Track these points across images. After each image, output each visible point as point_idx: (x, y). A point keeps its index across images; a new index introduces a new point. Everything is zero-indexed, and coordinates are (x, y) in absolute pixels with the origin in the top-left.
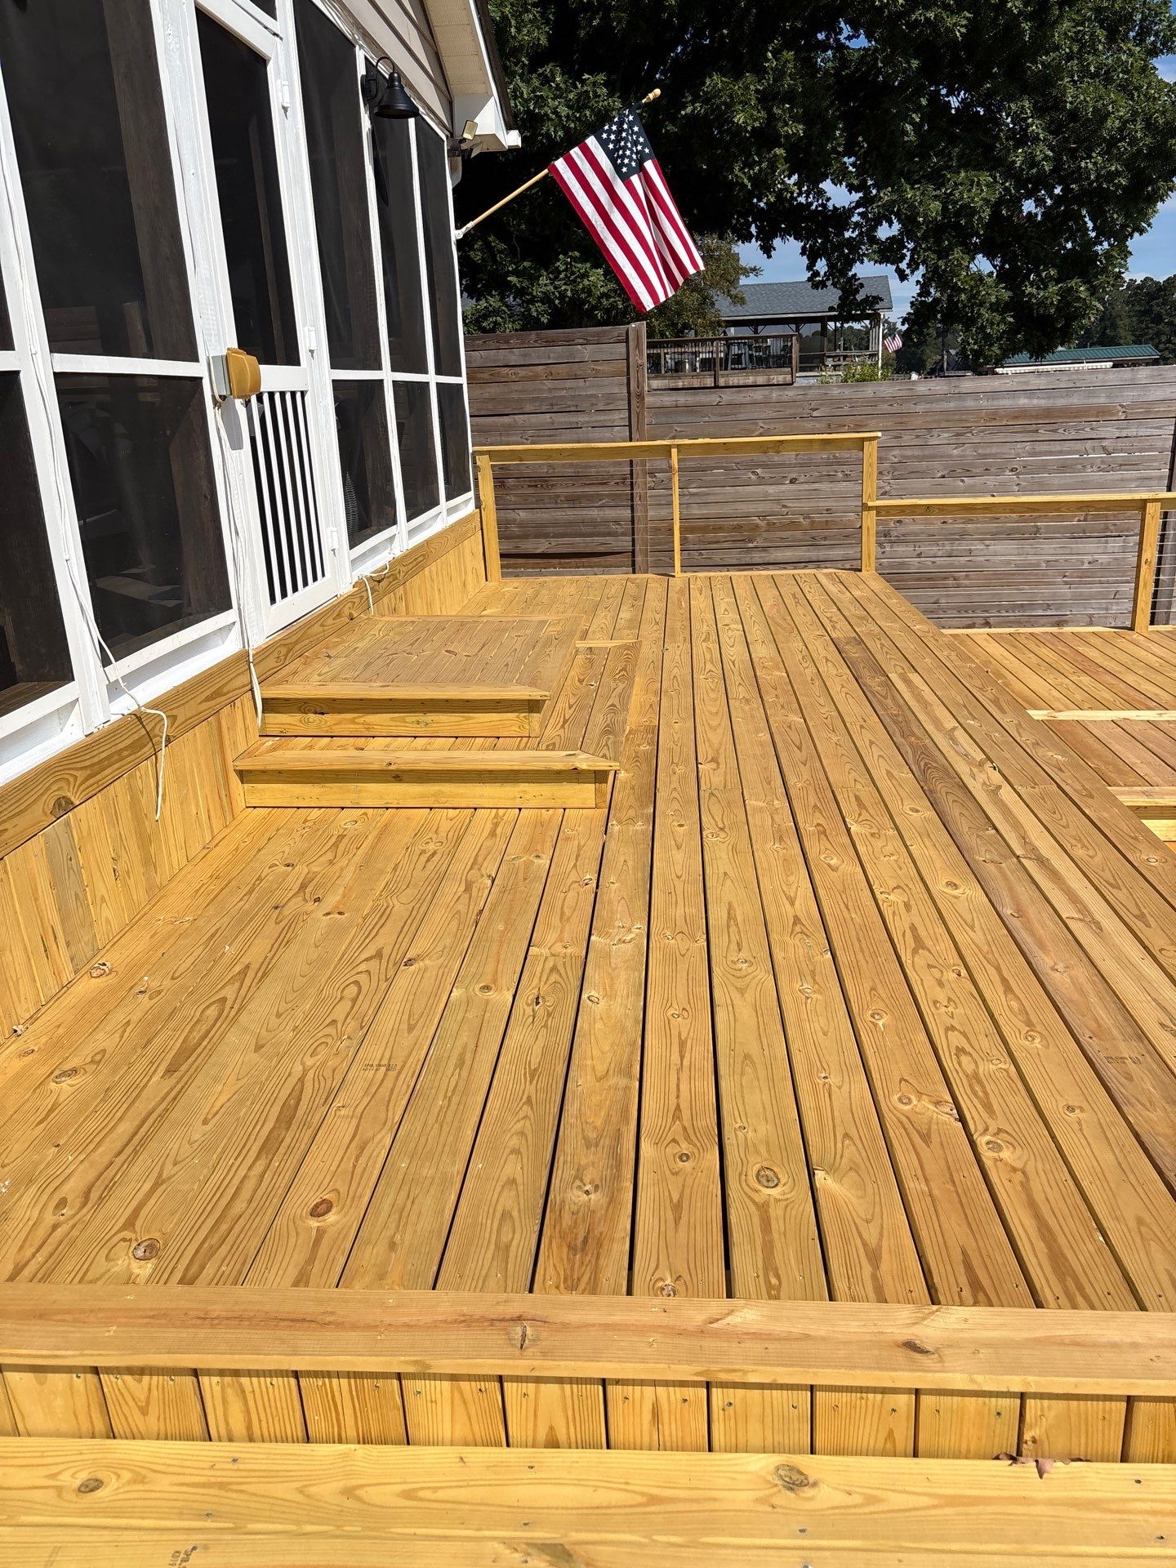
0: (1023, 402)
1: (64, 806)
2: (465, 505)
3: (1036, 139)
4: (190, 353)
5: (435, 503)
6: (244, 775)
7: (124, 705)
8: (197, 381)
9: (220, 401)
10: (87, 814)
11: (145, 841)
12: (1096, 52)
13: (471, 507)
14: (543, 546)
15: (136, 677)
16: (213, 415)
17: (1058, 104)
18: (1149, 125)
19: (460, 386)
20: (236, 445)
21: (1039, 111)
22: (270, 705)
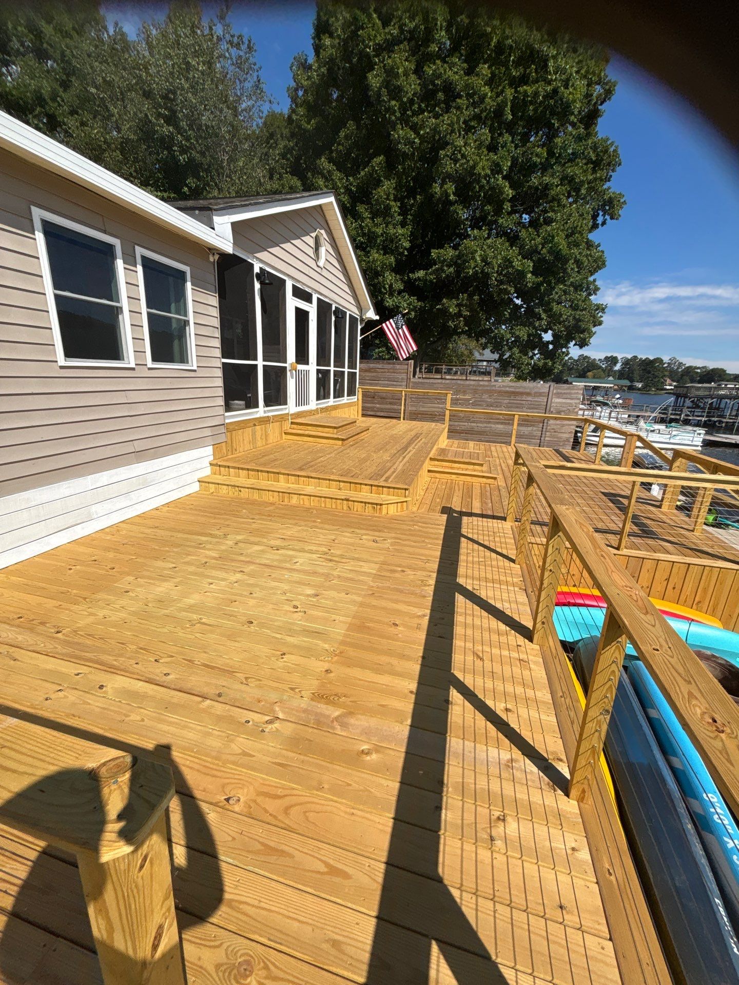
0: (507, 389)
1: (255, 425)
2: (354, 399)
3: (543, 319)
4: (286, 362)
5: (343, 396)
6: (285, 433)
7: (266, 415)
8: (286, 367)
9: (290, 371)
10: (258, 428)
11: (266, 436)
12: (570, 294)
13: (356, 400)
14: (382, 414)
15: (269, 411)
16: (288, 373)
17: (551, 310)
18: (574, 318)
19: (356, 373)
20: (292, 378)
21: (545, 311)
22: (292, 423)
